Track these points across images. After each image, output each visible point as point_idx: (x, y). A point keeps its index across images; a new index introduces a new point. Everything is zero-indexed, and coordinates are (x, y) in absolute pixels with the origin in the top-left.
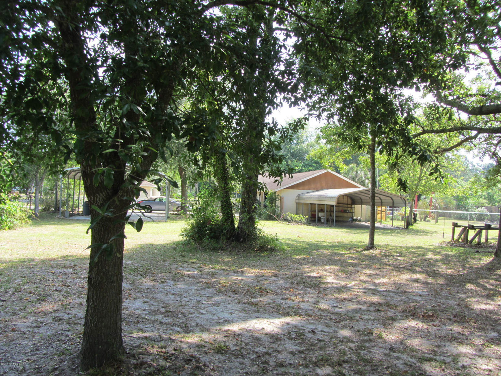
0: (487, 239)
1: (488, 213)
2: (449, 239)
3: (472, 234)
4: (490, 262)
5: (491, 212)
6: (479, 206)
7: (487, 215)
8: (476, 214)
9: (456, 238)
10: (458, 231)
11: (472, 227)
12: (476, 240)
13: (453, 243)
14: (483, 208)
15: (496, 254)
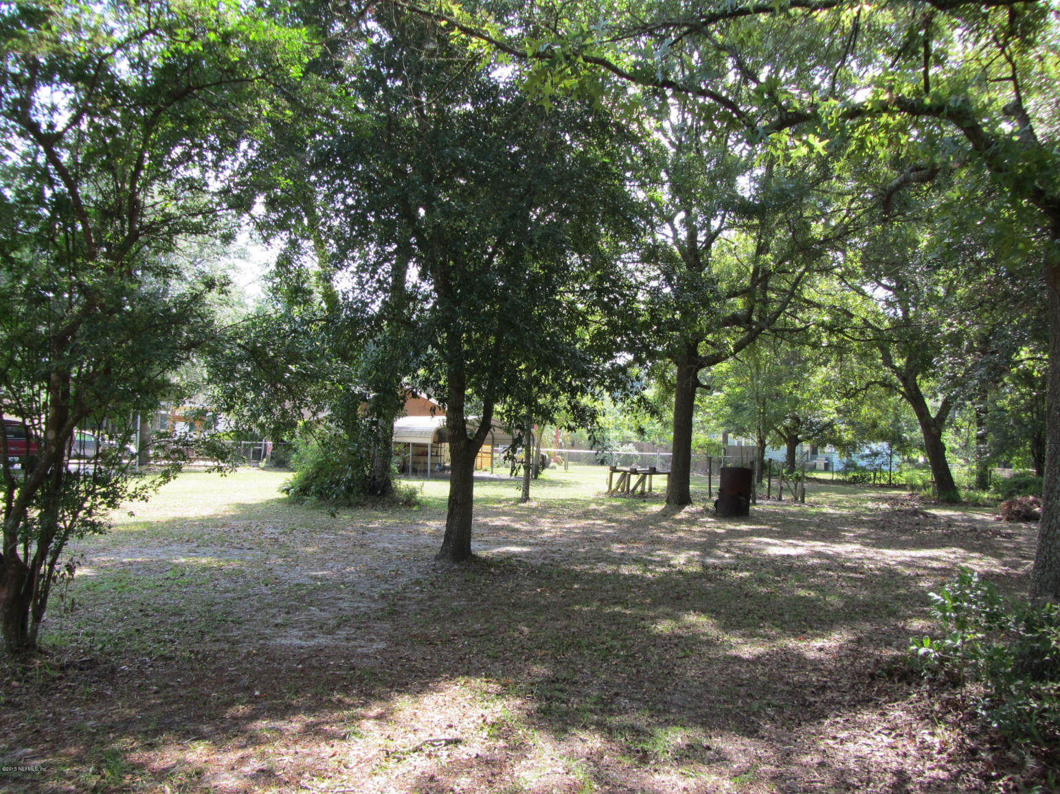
0: (650, 489)
1: (636, 453)
2: (606, 489)
3: (634, 479)
4: (663, 510)
5: (642, 451)
6: (625, 441)
7: (636, 457)
8: (619, 455)
9: (614, 487)
10: (617, 476)
11: (635, 472)
12: (639, 489)
13: (611, 494)
14: (631, 445)
15: (668, 501)
